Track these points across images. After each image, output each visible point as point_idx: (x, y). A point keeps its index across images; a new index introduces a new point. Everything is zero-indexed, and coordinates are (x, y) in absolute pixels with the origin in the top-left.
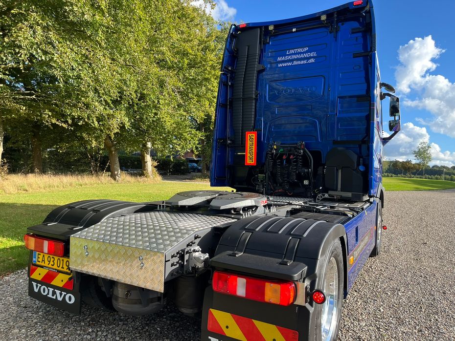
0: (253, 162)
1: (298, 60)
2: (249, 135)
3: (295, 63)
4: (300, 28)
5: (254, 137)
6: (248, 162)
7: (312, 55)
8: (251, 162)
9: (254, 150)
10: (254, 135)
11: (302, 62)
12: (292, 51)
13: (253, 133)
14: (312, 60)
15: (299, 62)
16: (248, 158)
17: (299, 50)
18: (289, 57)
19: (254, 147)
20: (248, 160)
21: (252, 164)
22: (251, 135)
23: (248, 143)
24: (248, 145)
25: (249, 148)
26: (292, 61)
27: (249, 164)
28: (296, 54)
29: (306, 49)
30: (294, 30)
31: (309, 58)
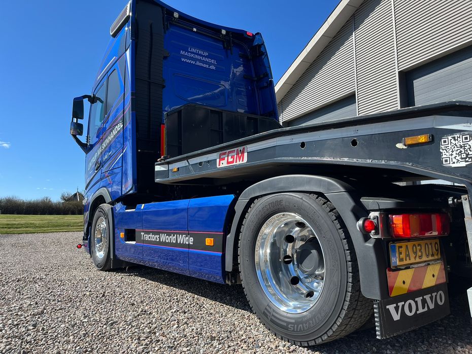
1: (200, 61)
3: (198, 63)
4: (200, 30)
7: (212, 61)
11: (205, 66)
12: (193, 50)
14: (212, 67)
15: (201, 64)
17: (200, 52)
18: (192, 55)
26: (196, 60)
28: (198, 54)
29: (206, 54)
30: (195, 30)
31: (210, 64)
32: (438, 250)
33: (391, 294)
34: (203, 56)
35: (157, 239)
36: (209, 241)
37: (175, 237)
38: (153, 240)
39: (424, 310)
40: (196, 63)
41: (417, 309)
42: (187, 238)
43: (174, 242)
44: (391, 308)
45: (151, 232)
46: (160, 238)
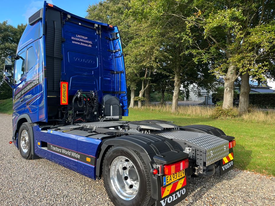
0: (66, 103)
1: (83, 42)
2: (63, 84)
3: (82, 44)
4: (83, 24)
5: (66, 86)
6: (63, 103)
7: (90, 42)
8: (65, 103)
9: (66, 94)
10: (66, 84)
11: (85, 45)
12: (79, 36)
13: (66, 83)
14: (90, 46)
15: (83, 44)
16: (63, 100)
17: (83, 37)
18: (78, 39)
19: (66, 92)
20: (63, 101)
21: (66, 104)
22: (64, 84)
23: (63, 89)
24: (63, 91)
25: (63, 93)
26: (80, 42)
27: (63, 104)
28: (82, 39)
29: (86, 38)
30: (80, 24)
31: (88, 44)
32: (184, 173)
33: (162, 196)
34: (85, 40)
35: (60, 151)
36: (88, 159)
37: (70, 153)
38: (58, 151)
39: (176, 199)
40: (80, 43)
41: (173, 199)
42: (77, 155)
43: (70, 155)
44: (162, 202)
45: (57, 147)
46: (62, 151)
